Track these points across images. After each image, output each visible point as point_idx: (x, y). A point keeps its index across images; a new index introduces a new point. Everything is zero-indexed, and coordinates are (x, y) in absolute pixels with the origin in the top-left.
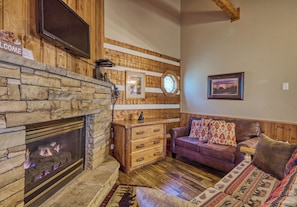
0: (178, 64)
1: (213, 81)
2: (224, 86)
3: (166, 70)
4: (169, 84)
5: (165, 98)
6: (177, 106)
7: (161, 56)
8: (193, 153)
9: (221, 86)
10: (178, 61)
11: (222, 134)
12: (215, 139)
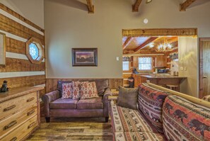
0: (42, 34)
1: (77, 53)
2: (85, 57)
3: (31, 36)
4: (34, 51)
5: (30, 65)
6: (43, 73)
7: (25, 20)
8: (71, 111)
9: (82, 56)
10: (42, 30)
11: (90, 91)
12: (86, 95)
